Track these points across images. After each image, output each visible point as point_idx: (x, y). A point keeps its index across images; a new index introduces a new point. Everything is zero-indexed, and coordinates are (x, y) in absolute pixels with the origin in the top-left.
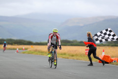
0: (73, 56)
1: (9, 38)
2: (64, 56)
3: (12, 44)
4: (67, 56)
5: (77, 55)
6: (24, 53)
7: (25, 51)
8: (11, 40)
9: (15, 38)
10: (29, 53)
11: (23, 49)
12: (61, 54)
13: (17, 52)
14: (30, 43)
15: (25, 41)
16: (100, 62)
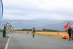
0: (52, 36)
2: (48, 36)
4: (50, 36)
5: (53, 36)
8: (27, 29)
16: (63, 38)
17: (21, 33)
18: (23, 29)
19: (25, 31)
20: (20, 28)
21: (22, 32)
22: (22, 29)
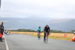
0: (57, 38)
1: (23, 29)
2: (53, 38)
3: (25, 32)
4: (54, 38)
5: (60, 37)
6: (32, 36)
7: (32, 35)
8: (24, 30)
9: (26, 29)
10: (35, 36)
11: (31, 34)
12: (51, 37)
13: (29, 35)
14: (33, 31)
15: (31, 30)
16: (72, 41)
17: (17, 34)
18: (19, 29)
19: (21, 31)
20: (14, 28)
21: (18, 32)
22: (17, 29)
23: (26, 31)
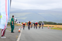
23: (47, 24)
